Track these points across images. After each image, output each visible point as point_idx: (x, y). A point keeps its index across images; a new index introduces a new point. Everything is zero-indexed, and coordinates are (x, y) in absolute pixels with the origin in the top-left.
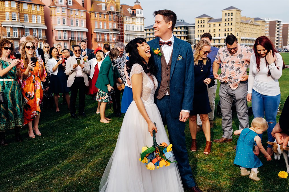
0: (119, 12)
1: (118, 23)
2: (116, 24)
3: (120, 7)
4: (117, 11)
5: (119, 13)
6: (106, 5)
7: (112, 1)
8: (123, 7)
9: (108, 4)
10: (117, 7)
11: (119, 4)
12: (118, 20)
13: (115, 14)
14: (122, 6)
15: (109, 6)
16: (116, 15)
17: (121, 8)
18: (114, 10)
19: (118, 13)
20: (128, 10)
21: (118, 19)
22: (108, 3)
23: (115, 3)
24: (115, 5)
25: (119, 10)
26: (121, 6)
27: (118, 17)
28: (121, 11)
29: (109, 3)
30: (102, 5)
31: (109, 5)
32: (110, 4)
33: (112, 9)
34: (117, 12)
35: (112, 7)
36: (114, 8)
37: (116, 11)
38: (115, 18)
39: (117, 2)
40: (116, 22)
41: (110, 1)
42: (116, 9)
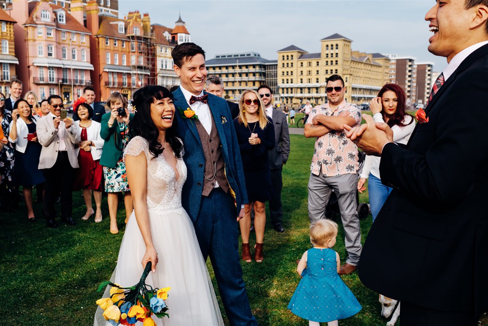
0: (149, 37)
1: (147, 57)
2: (144, 58)
3: (150, 29)
4: (144, 35)
5: (149, 40)
6: (125, 25)
7: (136, 19)
8: (156, 28)
9: (129, 23)
10: (145, 28)
11: (148, 25)
12: (146, 51)
13: (141, 40)
14: (154, 27)
15: (132, 26)
16: (144, 43)
17: (152, 31)
18: (141, 33)
19: (147, 39)
20: (164, 34)
21: (147, 49)
22: (129, 21)
23: (142, 21)
24: (142, 25)
25: (149, 33)
26: (152, 28)
27: (148, 46)
28: (151, 36)
29: (131, 21)
30: (119, 25)
31: (131, 24)
32: (133, 23)
33: (137, 32)
34: (144, 38)
35: (136, 28)
36: (139, 29)
37: (142, 35)
38: (141, 47)
39: (145, 20)
40: (143, 54)
41: (133, 18)
42: (143, 33)
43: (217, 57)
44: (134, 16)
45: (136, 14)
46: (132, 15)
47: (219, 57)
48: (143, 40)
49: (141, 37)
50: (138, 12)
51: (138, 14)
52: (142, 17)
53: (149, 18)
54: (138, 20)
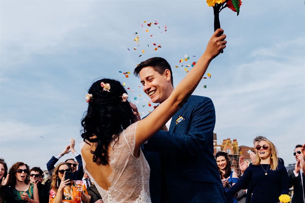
0: (238, 154)
1: (237, 168)
2: (235, 169)
3: (238, 149)
4: (234, 154)
5: (238, 157)
6: (221, 148)
7: (228, 144)
8: (242, 149)
10: (234, 149)
11: (237, 147)
12: (236, 165)
13: (232, 157)
14: (241, 148)
15: (225, 149)
16: (234, 159)
17: (240, 150)
18: (232, 153)
19: (237, 156)
20: (248, 152)
21: (237, 163)
22: (223, 146)
23: (232, 145)
24: (232, 147)
25: (238, 152)
26: (239, 148)
27: (237, 161)
28: (239, 154)
29: (225, 145)
30: (217, 148)
31: (225, 148)
32: (226, 146)
33: (229, 152)
34: (234, 156)
35: (228, 149)
36: (231, 150)
37: (233, 154)
38: (232, 162)
39: (234, 144)
40: (234, 167)
41: (226, 143)
42: (233, 152)
43: (289, 165)
44: (227, 142)
45: (228, 141)
46: (225, 142)
47: (291, 165)
48: (234, 157)
49: (232, 155)
50: (229, 139)
51: (230, 141)
52: (232, 142)
53: (237, 142)
54: (230, 144)
